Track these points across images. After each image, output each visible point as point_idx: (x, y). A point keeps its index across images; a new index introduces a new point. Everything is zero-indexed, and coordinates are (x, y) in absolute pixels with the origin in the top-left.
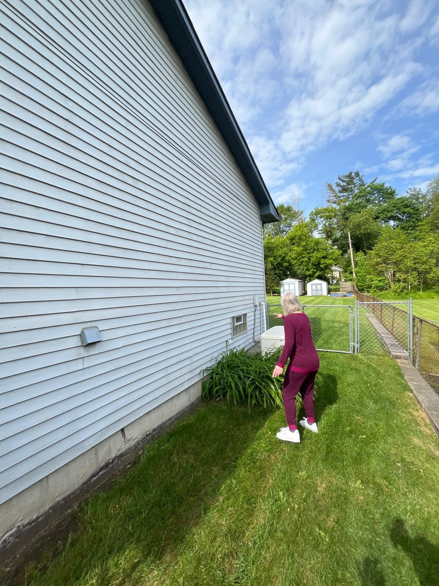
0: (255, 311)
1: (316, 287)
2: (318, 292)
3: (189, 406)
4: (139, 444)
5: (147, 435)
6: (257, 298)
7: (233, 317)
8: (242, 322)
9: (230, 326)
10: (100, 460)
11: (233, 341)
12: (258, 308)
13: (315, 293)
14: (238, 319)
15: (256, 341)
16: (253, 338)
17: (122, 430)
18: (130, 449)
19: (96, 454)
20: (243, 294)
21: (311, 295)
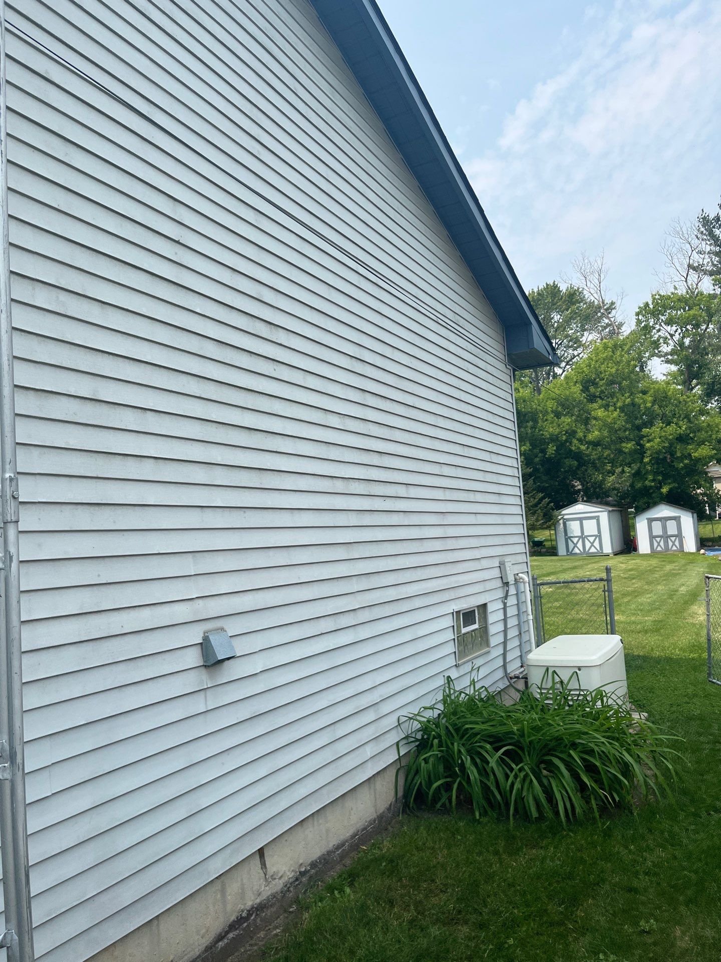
0: (506, 597)
1: (664, 528)
2: (670, 544)
3: (375, 821)
4: (288, 890)
5: (302, 874)
6: (508, 565)
7: (458, 612)
8: (476, 626)
9: (449, 635)
10: (229, 907)
11: (458, 671)
12: (512, 591)
13: (662, 544)
14: (468, 617)
15: (512, 675)
16: (504, 666)
17: (261, 852)
18: (274, 896)
19: (223, 892)
20: (477, 554)
21: (649, 552)
